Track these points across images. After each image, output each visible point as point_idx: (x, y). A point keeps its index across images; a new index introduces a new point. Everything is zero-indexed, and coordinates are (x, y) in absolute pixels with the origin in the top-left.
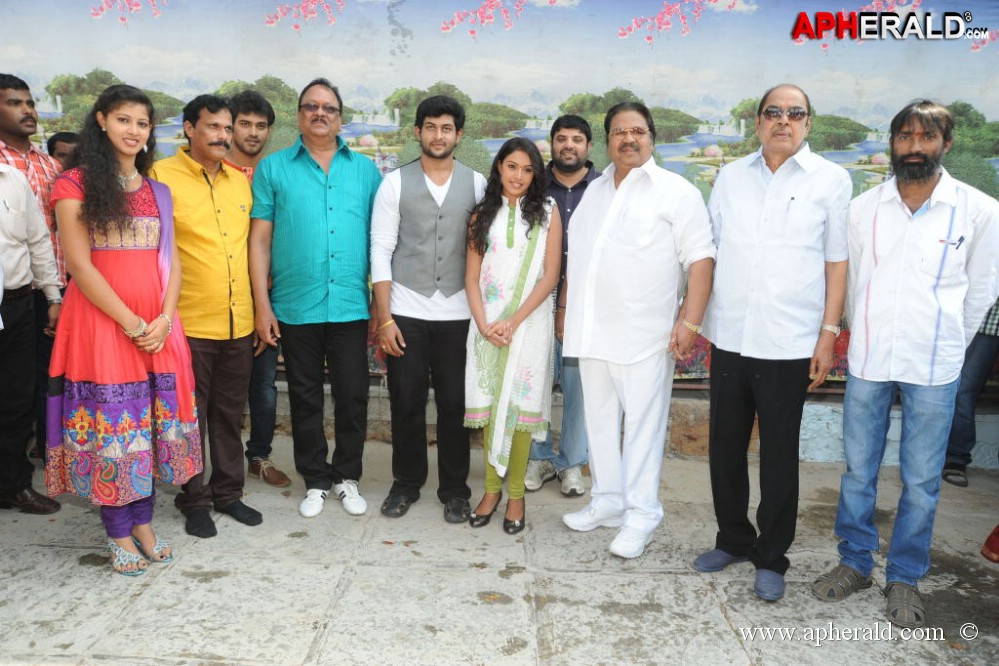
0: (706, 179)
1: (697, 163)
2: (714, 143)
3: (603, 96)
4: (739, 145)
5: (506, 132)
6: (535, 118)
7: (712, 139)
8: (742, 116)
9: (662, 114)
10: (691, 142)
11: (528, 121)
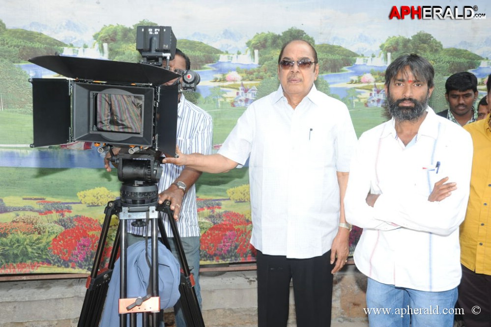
0: (362, 101)
1: (355, 88)
2: (368, 72)
3: (281, 35)
4: (254, 71)
5: (203, 65)
6: (227, 52)
7: (366, 68)
8: (388, 50)
9: (328, 49)
10: (350, 71)
11: (221, 55)
